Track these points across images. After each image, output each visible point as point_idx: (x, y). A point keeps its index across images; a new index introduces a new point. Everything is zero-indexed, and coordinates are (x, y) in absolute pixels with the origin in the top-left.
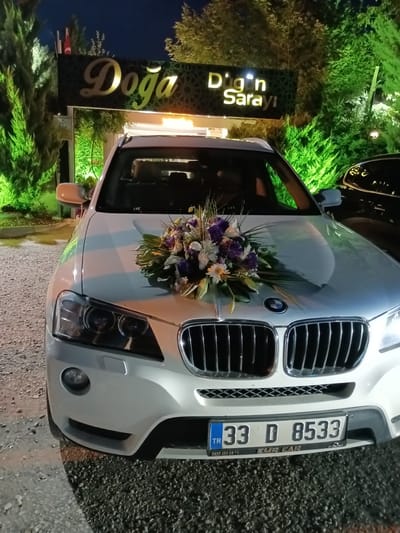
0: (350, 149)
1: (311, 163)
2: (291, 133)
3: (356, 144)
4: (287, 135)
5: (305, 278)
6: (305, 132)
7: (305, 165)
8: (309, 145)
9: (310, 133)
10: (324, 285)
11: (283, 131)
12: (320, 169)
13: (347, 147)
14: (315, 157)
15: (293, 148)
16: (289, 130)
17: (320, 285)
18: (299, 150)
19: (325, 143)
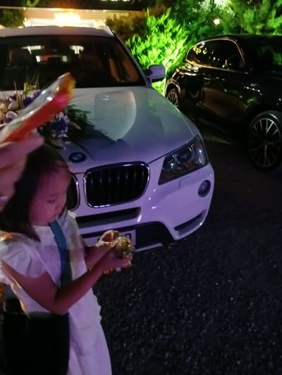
0: (199, 34)
1: (168, 45)
2: (151, 22)
3: (202, 30)
4: (148, 23)
5: (106, 135)
6: (161, 21)
7: (163, 48)
8: (165, 31)
9: (166, 22)
10: (119, 140)
11: (145, 20)
12: (174, 50)
13: (196, 32)
14: (170, 41)
15: (153, 33)
16: (149, 19)
17: (115, 140)
18: (158, 36)
19: (177, 29)
